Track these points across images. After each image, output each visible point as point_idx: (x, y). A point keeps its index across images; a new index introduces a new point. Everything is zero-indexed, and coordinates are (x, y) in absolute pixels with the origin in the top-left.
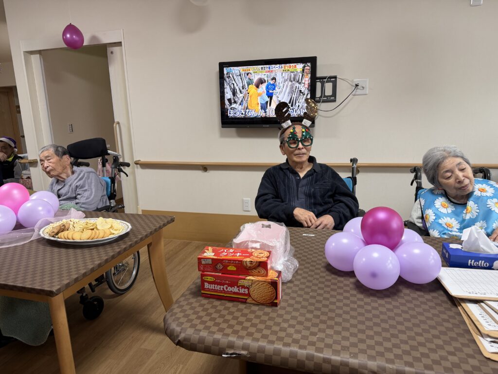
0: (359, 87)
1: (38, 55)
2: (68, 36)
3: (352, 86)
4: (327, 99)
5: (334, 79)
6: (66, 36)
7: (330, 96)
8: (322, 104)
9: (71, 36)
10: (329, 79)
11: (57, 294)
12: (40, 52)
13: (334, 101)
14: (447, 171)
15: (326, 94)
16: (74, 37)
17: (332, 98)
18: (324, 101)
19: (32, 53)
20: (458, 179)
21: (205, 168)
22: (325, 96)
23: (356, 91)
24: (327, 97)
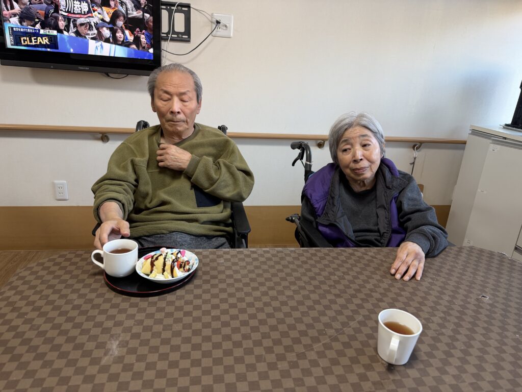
0: (221, 25)
4: (178, 37)
5: (186, 9)
7: (183, 34)
8: (171, 43)
10: (180, 8)
13: (188, 41)
15: (176, 30)
17: (185, 36)
18: (173, 40)
22: (174, 33)
23: (217, 31)
24: (178, 33)
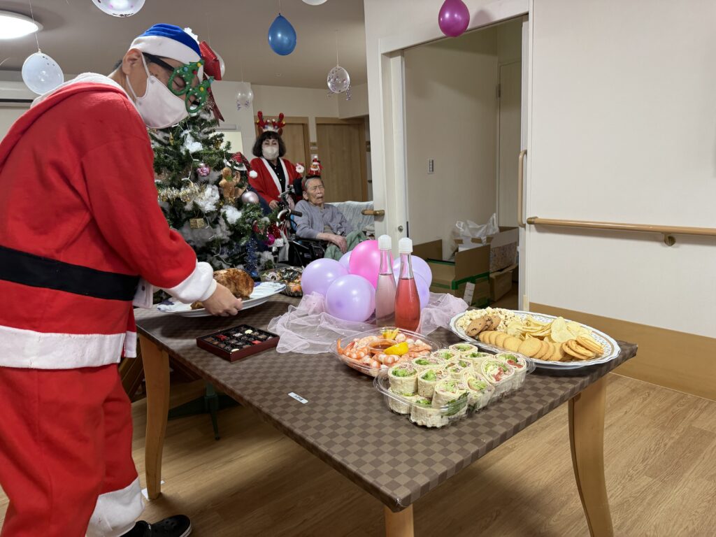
1: (400, 57)
2: (447, 15)
6: (444, 17)
9: (452, 15)
11: (402, 509)
12: (402, 52)
16: (456, 16)
19: (391, 54)
21: (670, 238)
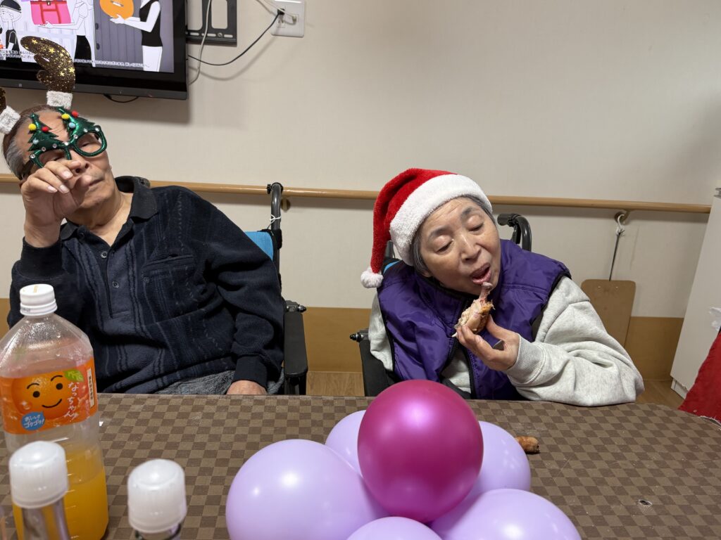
0: (285, 17)
3: (271, 13)
4: (217, 36)
7: (224, 31)
8: (207, 48)
13: (233, 43)
14: (440, 232)
15: (214, 25)
17: (227, 37)
18: (209, 42)
20: (464, 252)
22: (211, 30)
23: (279, 27)
24: (217, 31)
